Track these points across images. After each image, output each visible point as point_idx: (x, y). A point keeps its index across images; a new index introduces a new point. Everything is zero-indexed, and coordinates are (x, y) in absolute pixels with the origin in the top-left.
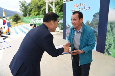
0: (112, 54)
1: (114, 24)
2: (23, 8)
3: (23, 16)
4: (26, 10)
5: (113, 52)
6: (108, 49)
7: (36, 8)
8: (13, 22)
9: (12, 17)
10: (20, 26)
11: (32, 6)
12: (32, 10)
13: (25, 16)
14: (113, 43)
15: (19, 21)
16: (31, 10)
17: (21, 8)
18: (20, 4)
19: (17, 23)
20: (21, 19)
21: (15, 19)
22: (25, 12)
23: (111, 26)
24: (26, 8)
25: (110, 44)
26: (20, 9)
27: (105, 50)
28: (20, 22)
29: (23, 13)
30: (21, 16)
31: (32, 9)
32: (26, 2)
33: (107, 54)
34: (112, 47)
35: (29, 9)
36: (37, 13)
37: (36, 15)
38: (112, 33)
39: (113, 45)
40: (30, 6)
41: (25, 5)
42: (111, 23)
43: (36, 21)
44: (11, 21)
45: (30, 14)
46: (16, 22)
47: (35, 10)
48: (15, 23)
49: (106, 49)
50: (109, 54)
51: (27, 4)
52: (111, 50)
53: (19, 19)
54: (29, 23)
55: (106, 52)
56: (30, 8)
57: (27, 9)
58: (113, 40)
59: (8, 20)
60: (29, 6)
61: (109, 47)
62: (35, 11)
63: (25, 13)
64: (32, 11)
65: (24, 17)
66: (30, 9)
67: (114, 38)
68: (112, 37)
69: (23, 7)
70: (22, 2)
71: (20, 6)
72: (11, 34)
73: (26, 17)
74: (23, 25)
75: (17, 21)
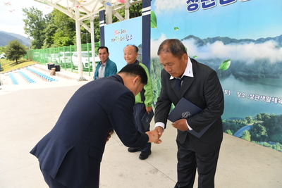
2: (33, 27)
3: (33, 45)
4: (41, 32)
7: (65, 27)
8: (9, 61)
9: (5, 47)
10: (24, 71)
11: (55, 22)
12: (57, 31)
13: (38, 45)
15: (22, 59)
16: (54, 32)
17: (28, 27)
18: (26, 17)
19: (17, 63)
20: (28, 53)
21: (13, 53)
22: (39, 36)
23: (153, 64)
24: (40, 26)
26: (26, 29)
28: (26, 60)
29: (32, 39)
30: (28, 45)
31: (56, 29)
32: (40, 13)
35: (47, 28)
36: (67, 39)
37: (64, 43)
40: (51, 21)
41: (38, 19)
42: (153, 61)
43: (62, 58)
44: (3, 58)
45: (50, 42)
46: (15, 61)
47: (62, 32)
48: (12, 62)
51: (43, 17)
53: (24, 53)
54: (46, 62)
56: (51, 28)
57: (42, 29)
60: (48, 21)
62: (62, 36)
63: (39, 38)
64: (56, 34)
65: (35, 48)
66: (51, 30)
69: (33, 24)
70: (29, 11)
71: (24, 20)
73: (40, 48)
74: (32, 68)
75: (17, 58)
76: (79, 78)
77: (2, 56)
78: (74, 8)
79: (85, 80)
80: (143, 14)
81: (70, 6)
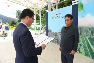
0: (82, 53)
1: (82, 28)
2: (19, 16)
5: (83, 51)
6: (79, 48)
8: (11, 26)
14: (82, 43)
17: (17, 16)
18: (17, 13)
19: (13, 27)
21: (12, 24)
23: (80, 30)
25: (81, 45)
26: (16, 16)
27: (77, 50)
28: (16, 26)
29: (18, 19)
32: (21, 11)
33: (79, 52)
34: (82, 47)
38: (81, 36)
39: (83, 45)
42: (80, 28)
46: (13, 26)
48: (12, 27)
49: (78, 48)
50: (80, 52)
52: (81, 49)
53: (15, 24)
55: (78, 51)
58: (82, 41)
59: (7, 25)
61: (80, 47)
67: (83, 39)
68: (82, 39)
70: (18, 11)
71: (16, 14)
72: (8, 36)
75: (13, 25)
76: (35, 33)
77: (9, 25)
78: (34, 7)
79: (37, 34)
80: (72, 4)
81: (32, 6)
